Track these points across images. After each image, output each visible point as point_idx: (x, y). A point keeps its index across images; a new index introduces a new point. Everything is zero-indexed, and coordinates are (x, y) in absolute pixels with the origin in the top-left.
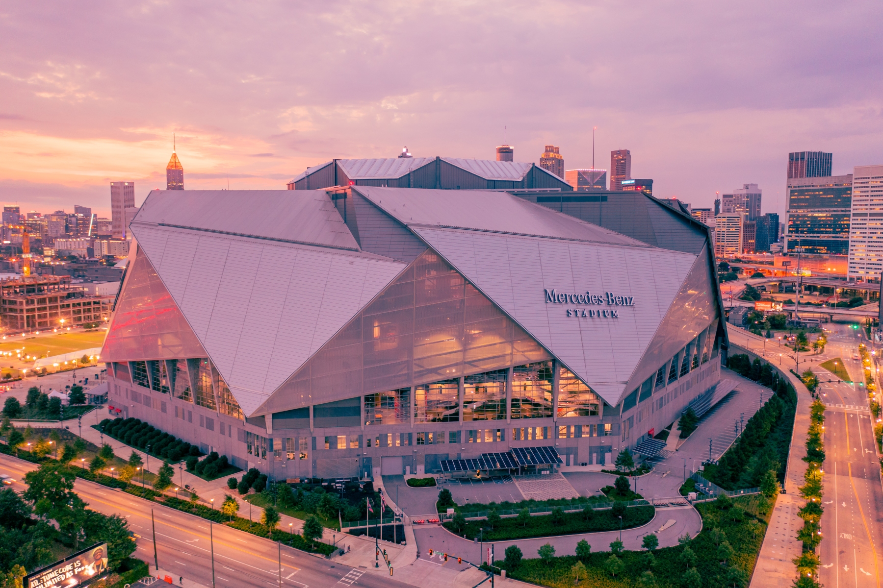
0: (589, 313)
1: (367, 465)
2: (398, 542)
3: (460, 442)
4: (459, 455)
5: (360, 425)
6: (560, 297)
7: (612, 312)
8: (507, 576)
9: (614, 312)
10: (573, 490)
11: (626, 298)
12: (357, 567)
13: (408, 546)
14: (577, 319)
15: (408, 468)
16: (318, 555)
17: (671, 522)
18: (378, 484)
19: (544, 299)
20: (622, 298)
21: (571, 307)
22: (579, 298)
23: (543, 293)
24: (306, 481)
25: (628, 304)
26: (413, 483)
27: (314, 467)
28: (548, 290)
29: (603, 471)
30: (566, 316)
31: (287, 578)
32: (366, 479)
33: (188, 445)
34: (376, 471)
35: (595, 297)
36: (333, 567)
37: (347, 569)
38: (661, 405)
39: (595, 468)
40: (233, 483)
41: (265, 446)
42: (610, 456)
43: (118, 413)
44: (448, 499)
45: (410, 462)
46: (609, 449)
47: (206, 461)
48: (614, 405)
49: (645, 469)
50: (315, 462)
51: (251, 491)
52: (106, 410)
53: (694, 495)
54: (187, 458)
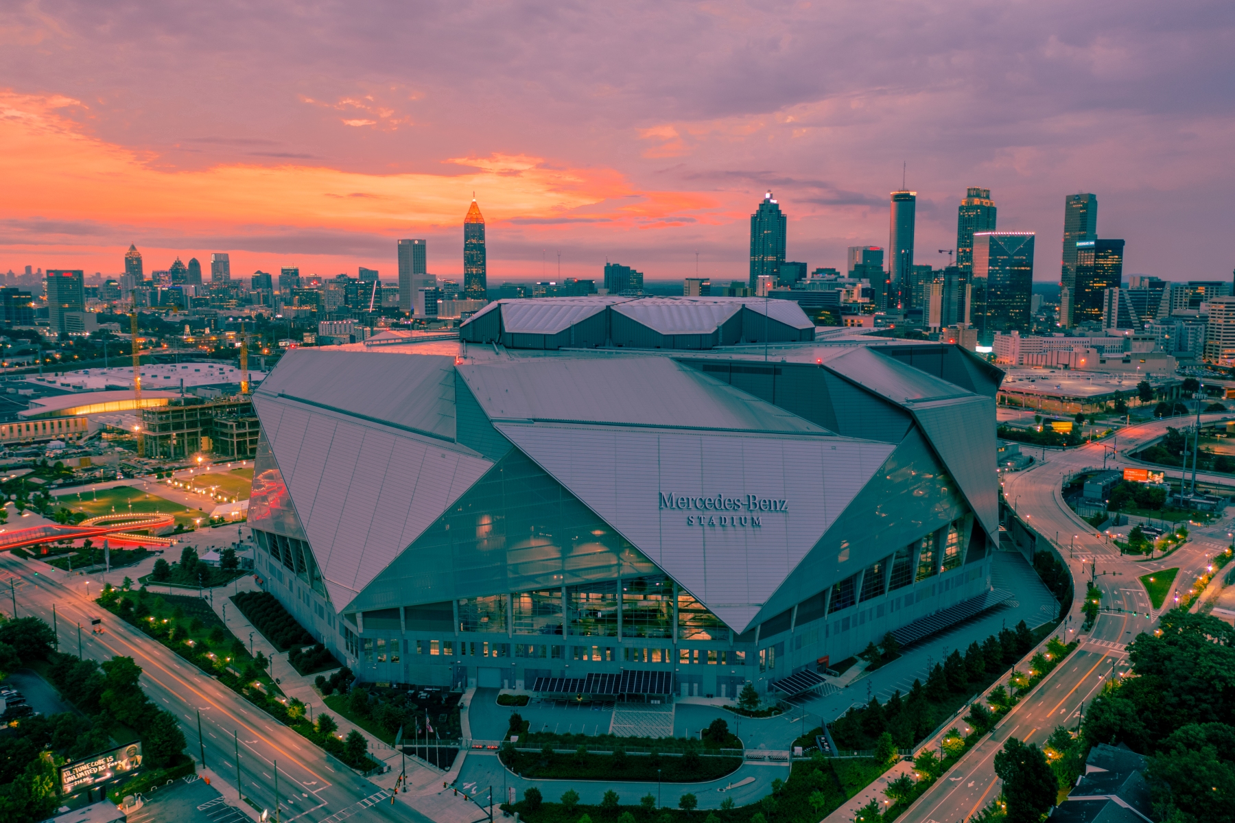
0: (719, 520)
1: (461, 675)
2: (442, 767)
3: (563, 658)
4: (563, 672)
5: (453, 630)
6: (679, 502)
7: (753, 519)
8: (519, 818)
9: (755, 519)
10: (672, 728)
11: (775, 502)
12: (386, 789)
13: (449, 773)
14: (701, 528)
15: (506, 682)
16: (358, 772)
17: (750, 779)
18: (467, 698)
19: (658, 504)
20: (770, 501)
21: (695, 514)
22: (707, 502)
23: (658, 496)
24: (395, 686)
25: (778, 509)
26: (503, 700)
27: (407, 672)
28: (663, 493)
29: (725, 707)
30: (686, 524)
31: (314, 792)
32: (458, 691)
34: (472, 681)
35: (730, 500)
36: (364, 786)
37: (376, 790)
38: (846, 627)
39: (718, 702)
40: (320, 682)
41: (357, 645)
42: (740, 689)
43: (261, 584)
44: (517, 725)
45: (508, 675)
46: (741, 681)
47: (310, 653)
48: (739, 631)
49: (779, 709)
50: (407, 666)
51: (336, 693)
52: (252, 579)
53: (799, 750)
54: (294, 647)
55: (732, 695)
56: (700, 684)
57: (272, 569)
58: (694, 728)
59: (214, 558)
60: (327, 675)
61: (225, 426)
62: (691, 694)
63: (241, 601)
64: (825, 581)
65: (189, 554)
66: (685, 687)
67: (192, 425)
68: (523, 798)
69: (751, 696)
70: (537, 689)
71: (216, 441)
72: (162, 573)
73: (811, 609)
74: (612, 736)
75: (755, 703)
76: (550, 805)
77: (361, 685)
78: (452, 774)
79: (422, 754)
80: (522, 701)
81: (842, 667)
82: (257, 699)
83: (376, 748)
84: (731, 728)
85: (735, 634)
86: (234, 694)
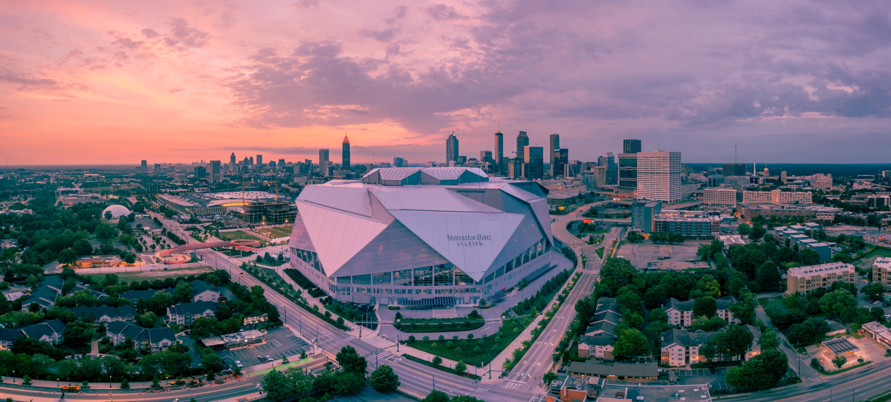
1: (373, 300)
2: (373, 329)
3: (412, 294)
4: (413, 299)
5: (370, 284)
6: (455, 237)
8: (408, 345)
9: (481, 242)
10: (456, 315)
12: (354, 336)
14: (462, 246)
15: (390, 302)
16: (342, 330)
18: (376, 307)
19: (447, 239)
20: (486, 236)
21: (460, 241)
22: (464, 237)
23: (447, 235)
24: (348, 303)
25: (488, 239)
26: (391, 308)
27: (353, 298)
28: (449, 234)
29: (474, 307)
31: (328, 336)
32: (373, 305)
33: (311, 283)
34: (377, 302)
35: (472, 236)
36: (345, 335)
37: (349, 336)
38: (510, 277)
39: (472, 305)
40: (321, 300)
41: (332, 288)
42: (478, 301)
43: (293, 266)
44: (398, 316)
45: (391, 300)
46: (478, 298)
47: (315, 291)
48: (478, 281)
49: (493, 306)
50: (353, 296)
51: (327, 304)
52: (289, 264)
53: (504, 317)
54: (309, 288)
55: (475, 302)
56: (463, 300)
57: (297, 261)
58: (464, 314)
59: (276, 257)
60: (324, 298)
61: (270, 212)
62: (460, 303)
63: (287, 271)
64: (504, 263)
65: (267, 254)
66: (458, 301)
67: (260, 211)
68: (408, 339)
69: (483, 302)
70: (403, 304)
71: (267, 217)
72: (259, 260)
73: (500, 273)
74: (435, 318)
75: (485, 304)
76: (418, 341)
77: (336, 302)
78: (377, 331)
79: (365, 325)
80: (398, 308)
81: (511, 290)
82: (299, 304)
83: (347, 323)
84: (479, 313)
85: (476, 282)
86: (291, 302)
